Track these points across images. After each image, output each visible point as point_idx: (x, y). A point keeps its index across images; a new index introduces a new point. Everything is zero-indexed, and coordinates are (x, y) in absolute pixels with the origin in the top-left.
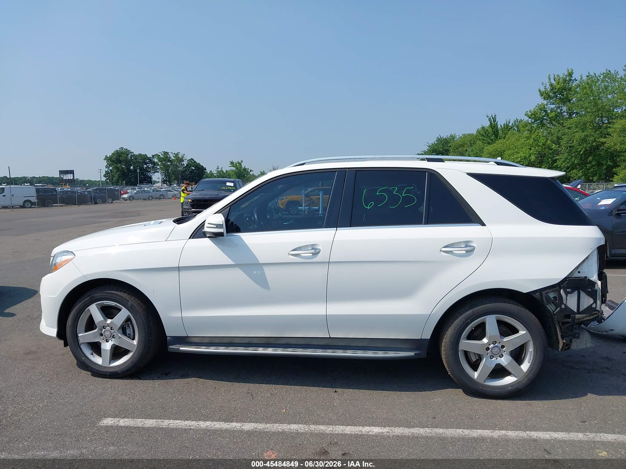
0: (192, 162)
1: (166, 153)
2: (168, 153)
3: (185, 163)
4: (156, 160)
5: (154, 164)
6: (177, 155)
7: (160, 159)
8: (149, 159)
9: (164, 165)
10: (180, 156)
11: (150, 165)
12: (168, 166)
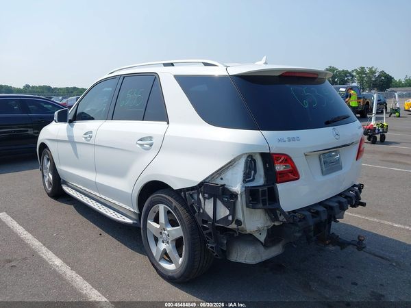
0: (383, 74)
1: (363, 68)
2: (364, 68)
3: (377, 75)
4: (354, 74)
5: (353, 76)
6: (371, 69)
7: (358, 73)
8: (349, 73)
9: (360, 77)
10: (374, 69)
11: (350, 78)
12: (363, 78)
